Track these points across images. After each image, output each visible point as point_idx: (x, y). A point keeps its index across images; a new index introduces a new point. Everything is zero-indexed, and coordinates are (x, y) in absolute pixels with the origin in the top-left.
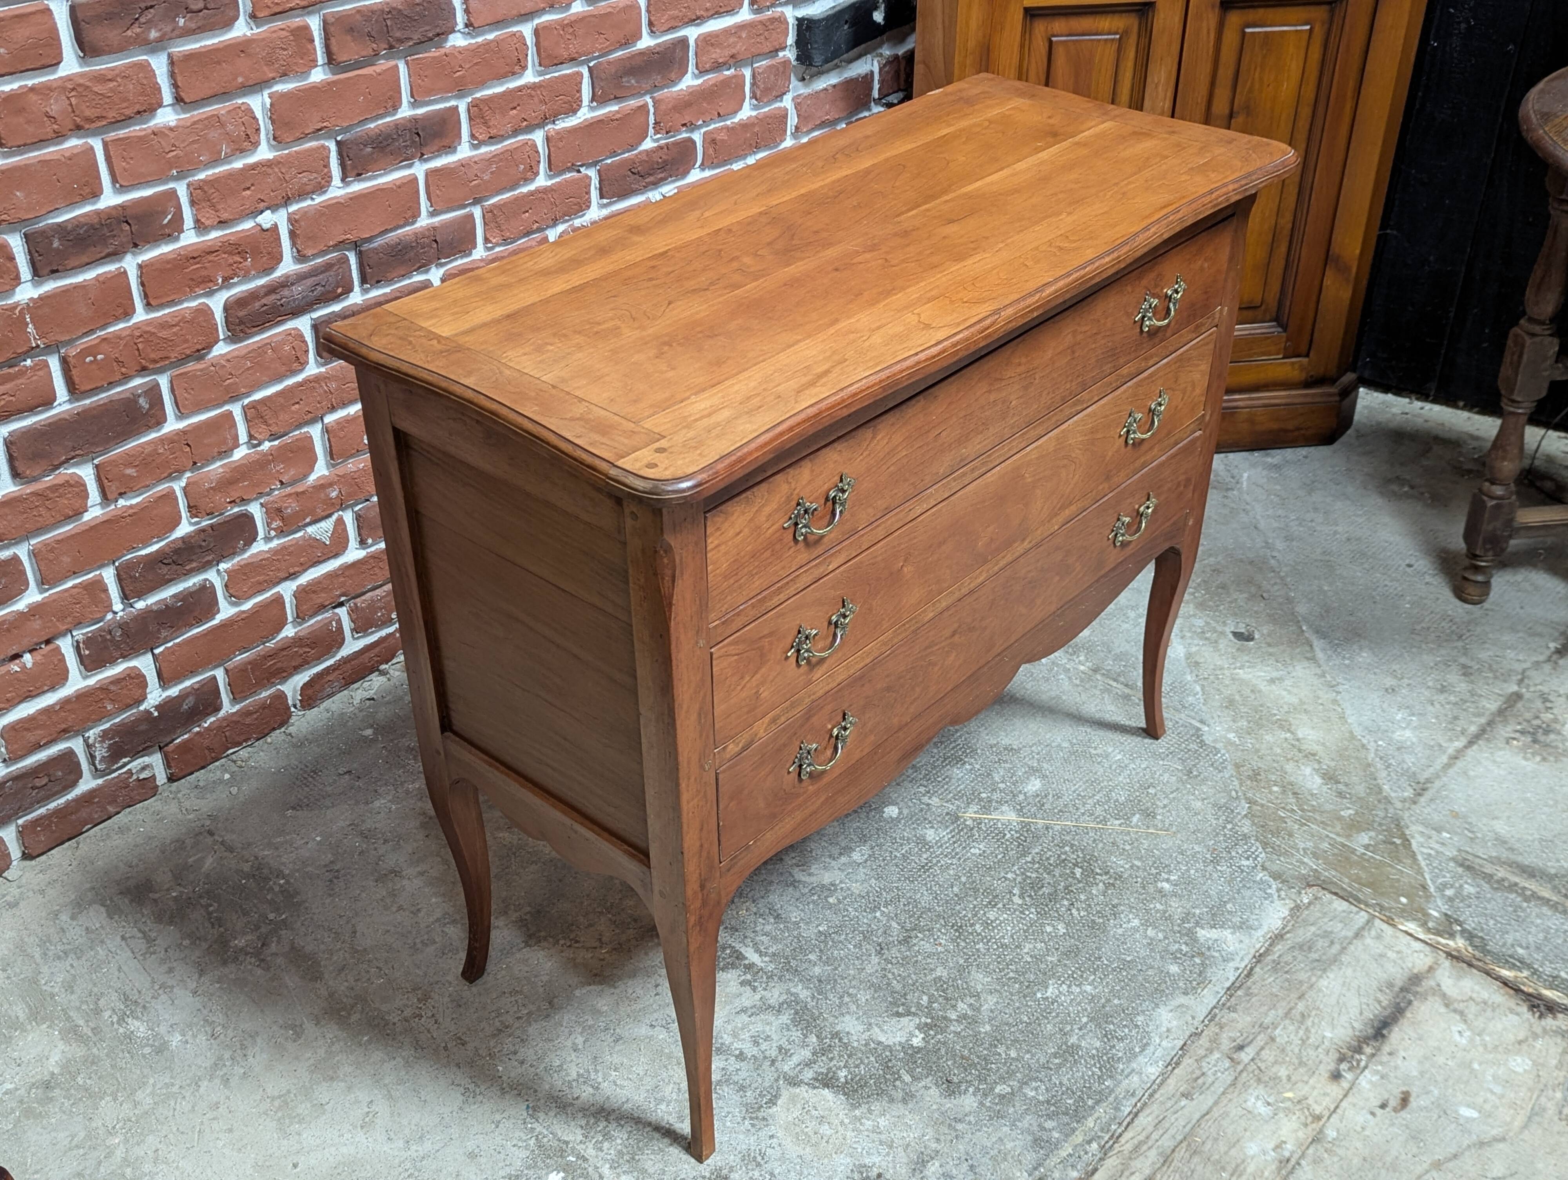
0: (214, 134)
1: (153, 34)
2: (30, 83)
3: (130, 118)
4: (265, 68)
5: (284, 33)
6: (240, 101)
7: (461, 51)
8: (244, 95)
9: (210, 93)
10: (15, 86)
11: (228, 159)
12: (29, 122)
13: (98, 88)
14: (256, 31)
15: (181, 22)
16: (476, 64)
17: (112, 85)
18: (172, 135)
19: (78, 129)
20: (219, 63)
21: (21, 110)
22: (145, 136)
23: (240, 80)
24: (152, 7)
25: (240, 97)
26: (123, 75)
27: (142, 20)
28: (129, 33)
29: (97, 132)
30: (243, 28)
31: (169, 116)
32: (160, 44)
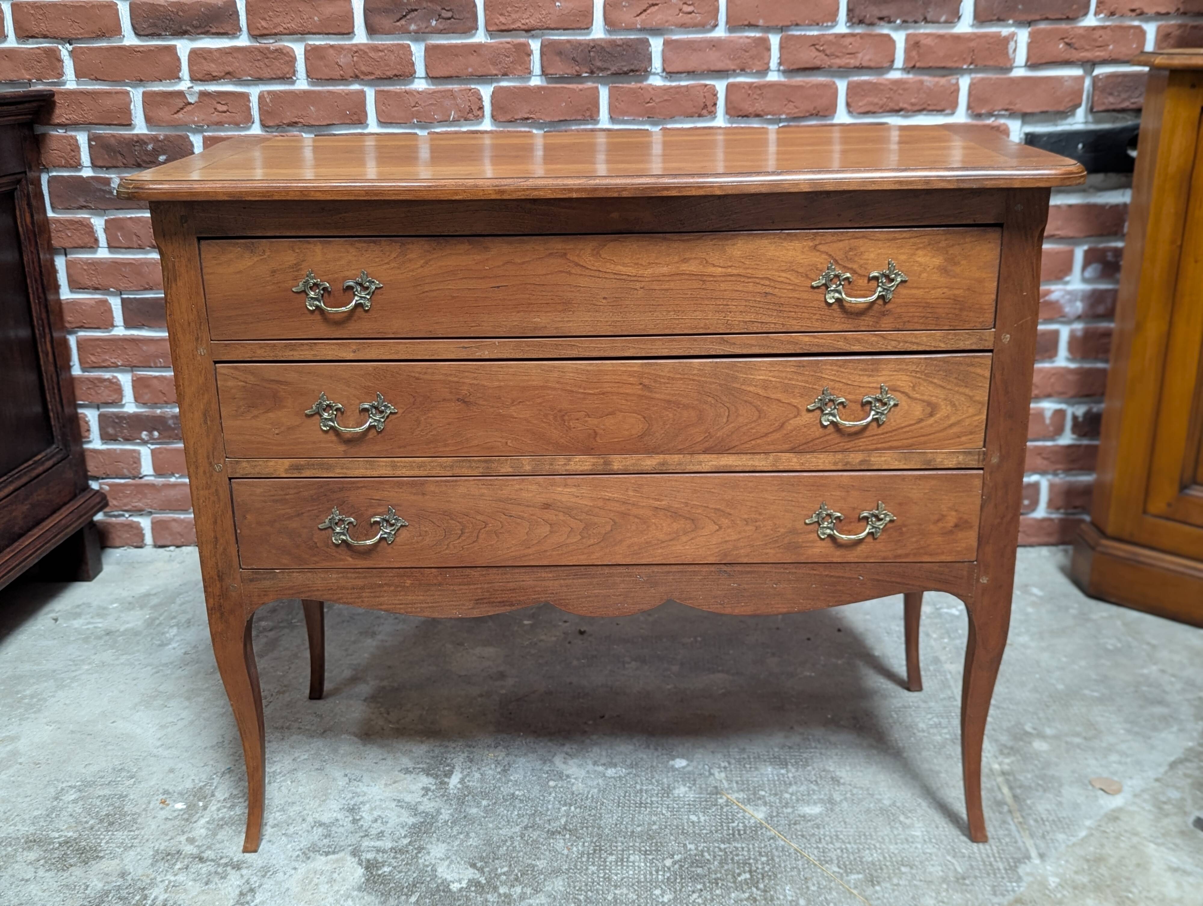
0: (448, 103)
1: (413, 27)
2: (332, 43)
3: (390, 78)
4: (490, 66)
5: (509, 46)
6: (473, 87)
7: (655, 88)
8: (478, 84)
9: (447, 74)
10: (323, 43)
11: (455, 122)
12: (326, 66)
13: (372, 54)
14: (489, 41)
15: (434, 23)
16: (666, 100)
17: (381, 54)
18: (418, 96)
19: (356, 78)
20: (456, 55)
21: (322, 58)
22: (400, 93)
23: (470, 70)
24: (416, 10)
25: (475, 84)
26: (390, 49)
27: (408, 17)
28: (398, 24)
29: (370, 83)
30: (480, 37)
31: (420, 85)
32: (418, 36)
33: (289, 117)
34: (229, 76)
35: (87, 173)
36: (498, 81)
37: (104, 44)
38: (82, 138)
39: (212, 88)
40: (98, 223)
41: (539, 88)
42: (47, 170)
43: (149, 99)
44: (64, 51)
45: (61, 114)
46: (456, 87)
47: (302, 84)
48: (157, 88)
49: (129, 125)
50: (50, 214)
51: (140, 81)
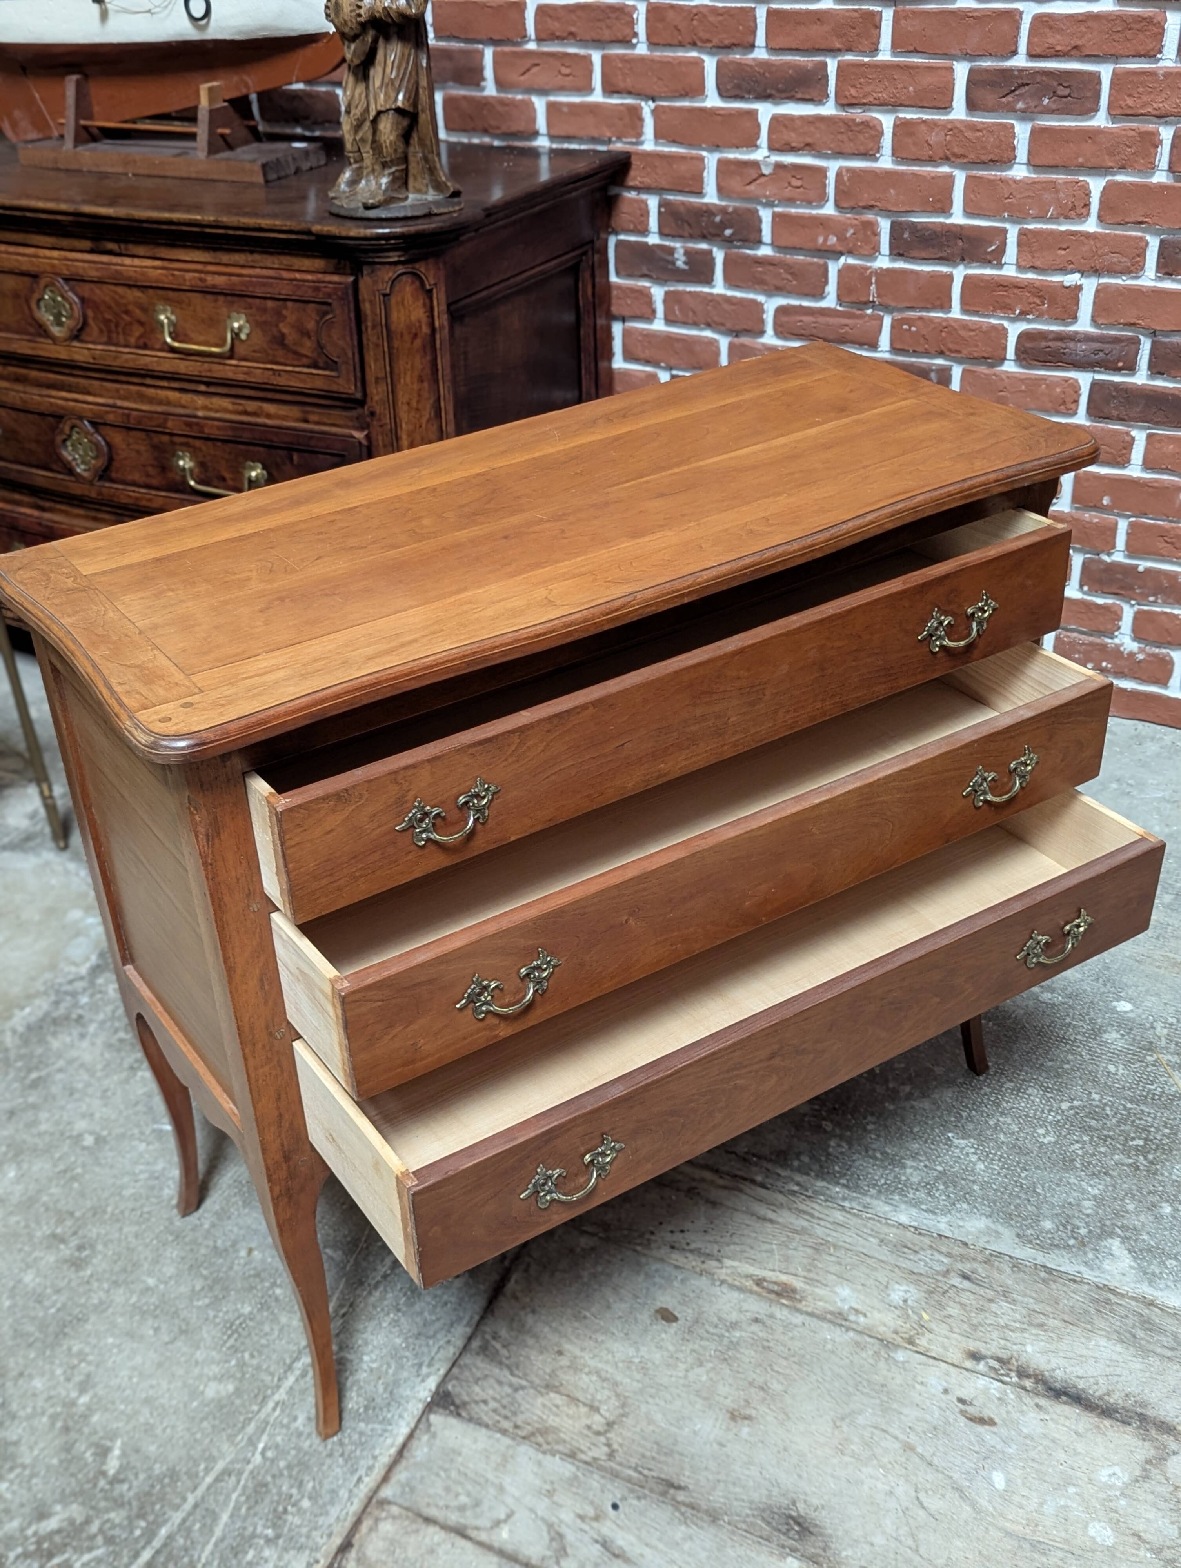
0: (1047, 196)
1: (1020, 105)
2: (925, 117)
3: (985, 163)
4: (1107, 157)
5: (1133, 133)
6: (1081, 178)
8: (1089, 175)
9: (1052, 163)
10: (915, 116)
11: (1054, 219)
12: (915, 144)
13: (968, 134)
14: (1110, 125)
15: (1046, 101)
17: (979, 134)
18: (1014, 186)
19: (946, 160)
20: (1067, 142)
21: (912, 134)
22: (994, 180)
23: (1080, 160)
24: (1027, 84)
25: (1085, 175)
26: (989, 129)
27: (1017, 93)
28: (1004, 100)
29: (963, 167)
30: (1101, 120)
31: (1019, 172)
32: (1025, 115)
33: (866, 198)
34: (809, 147)
35: (653, 239)
36: (1114, 174)
37: (685, 104)
38: (653, 202)
39: (789, 159)
40: (658, 293)
41: (1162, 187)
42: (616, 233)
43: (724, 167)
44: (647, 108)
45: (635, 177)
46: (1060, 177)
47: (885, 162)
48: (732, 155)
49: (700, 193)
50: (613, 278)
51: (716, 147)
